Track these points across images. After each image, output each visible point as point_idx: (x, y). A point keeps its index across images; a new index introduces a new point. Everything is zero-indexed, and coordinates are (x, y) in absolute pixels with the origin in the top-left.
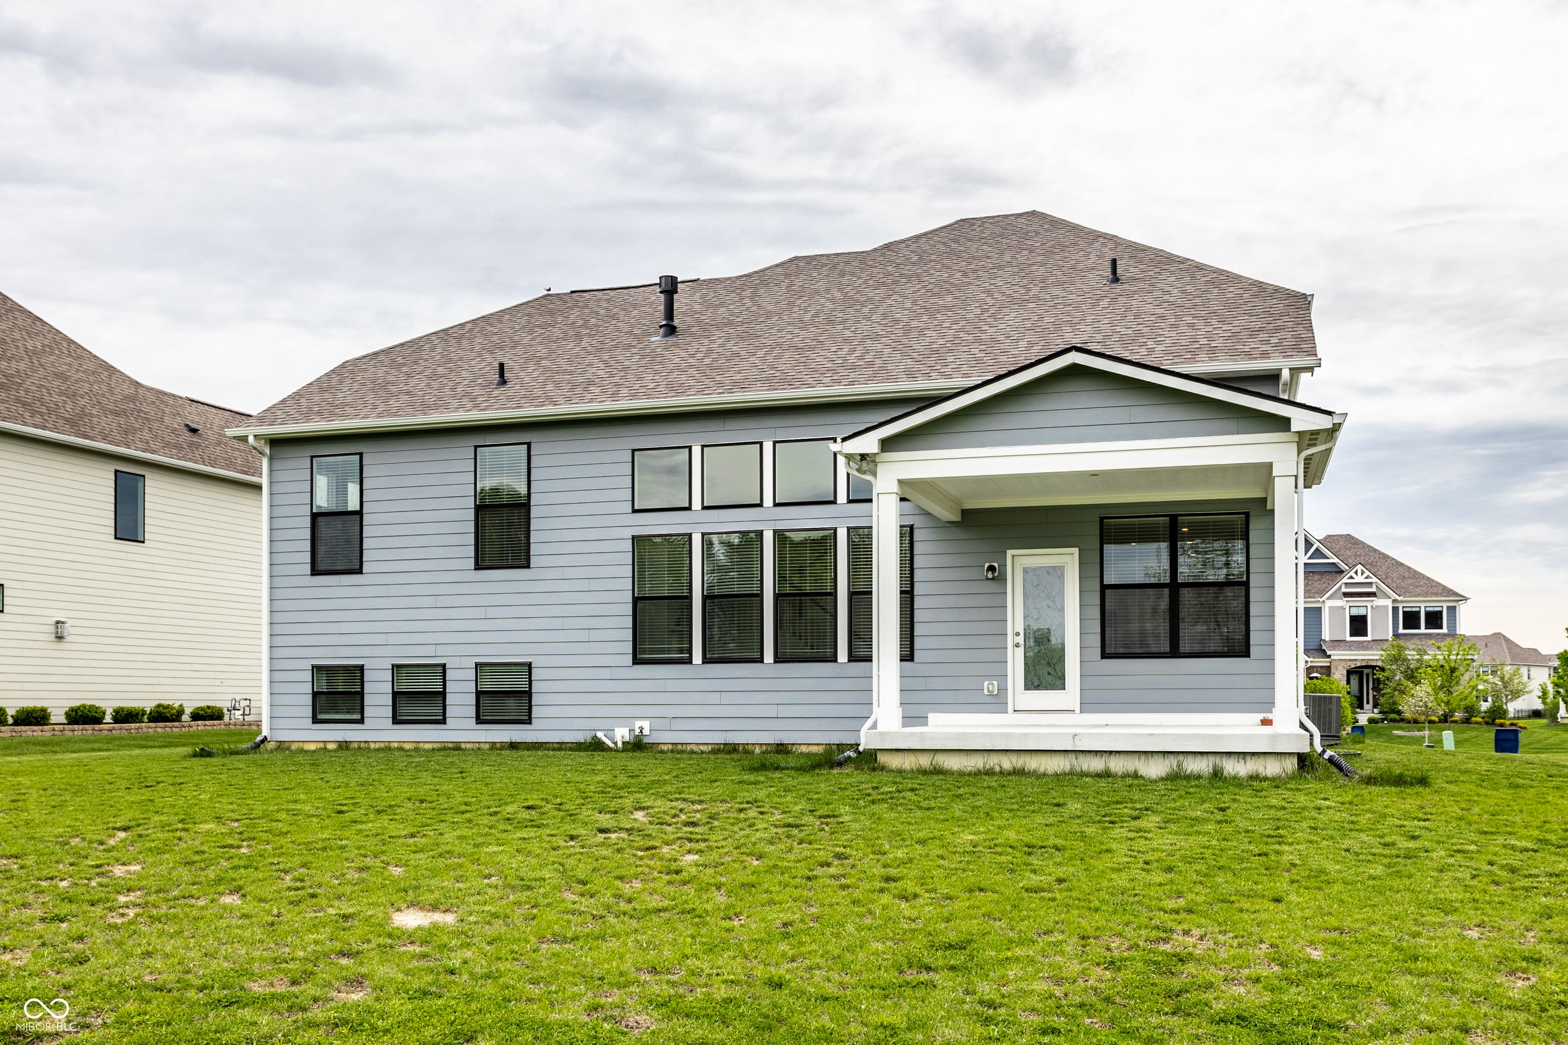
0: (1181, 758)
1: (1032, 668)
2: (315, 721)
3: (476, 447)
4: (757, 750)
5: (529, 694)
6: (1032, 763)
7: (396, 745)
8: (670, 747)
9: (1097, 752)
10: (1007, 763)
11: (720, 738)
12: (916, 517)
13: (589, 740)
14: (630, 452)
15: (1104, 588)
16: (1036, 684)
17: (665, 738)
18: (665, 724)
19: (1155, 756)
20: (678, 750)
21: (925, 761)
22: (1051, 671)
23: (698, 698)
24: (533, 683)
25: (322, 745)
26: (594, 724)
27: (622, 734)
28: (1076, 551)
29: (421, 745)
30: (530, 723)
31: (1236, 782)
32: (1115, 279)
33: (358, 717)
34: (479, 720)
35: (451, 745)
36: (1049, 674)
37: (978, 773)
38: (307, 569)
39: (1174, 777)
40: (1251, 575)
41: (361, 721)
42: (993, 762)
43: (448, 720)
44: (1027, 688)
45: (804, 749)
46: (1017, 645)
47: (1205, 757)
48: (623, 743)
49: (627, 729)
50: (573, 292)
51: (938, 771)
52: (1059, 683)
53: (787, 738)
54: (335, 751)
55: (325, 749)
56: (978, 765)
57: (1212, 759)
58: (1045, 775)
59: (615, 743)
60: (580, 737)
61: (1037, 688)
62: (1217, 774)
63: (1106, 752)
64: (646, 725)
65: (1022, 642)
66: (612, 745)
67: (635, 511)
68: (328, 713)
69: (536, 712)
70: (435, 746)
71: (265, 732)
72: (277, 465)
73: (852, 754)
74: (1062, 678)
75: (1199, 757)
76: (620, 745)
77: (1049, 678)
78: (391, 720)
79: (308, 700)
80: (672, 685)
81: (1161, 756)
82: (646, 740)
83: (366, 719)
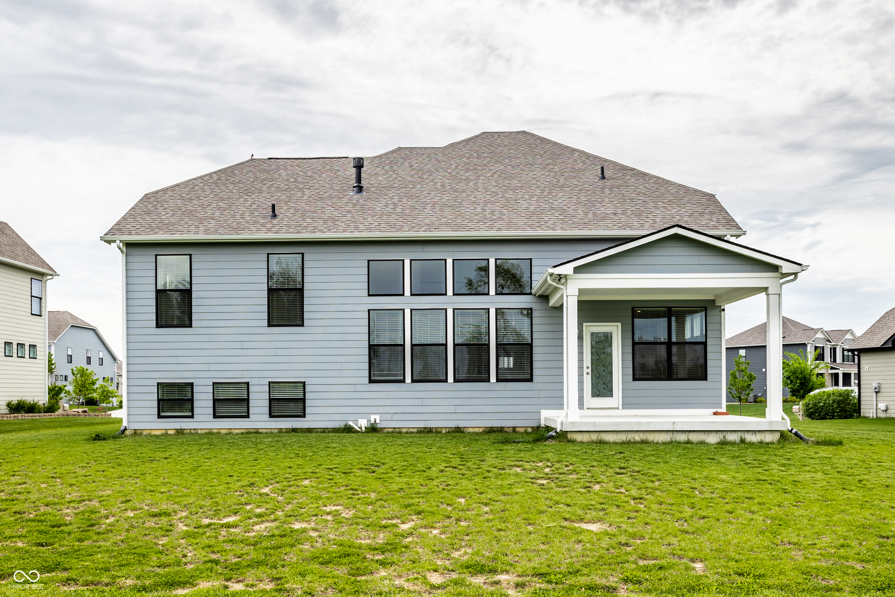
0: (725, 433)
1: (595, 385)
2: (159, 417)
3: (268, 254)
4: (444, 431)
5: (303, 400)
6: (651, 437)
7: (215, 431)
8: (392, 430)
9: (683, 431)
10: (638, 437)
11: (422, 425)
12: (534, 304)
13: (343, 426)
14: (367, 261)
15: (634, 344)
16: (597, 394)
17: (389, 425)
18: (389, 417)
19: (712, 433)
20: (397, 433)
21: (594, 437)
22: (605, 387)
23: (408, 402)
24: (306, 393)
25: (164, 432)
26: (345, 417)
27: (363, 423)
28: (619, 324)
29: (232, 431)
30: (305, 417)
31: (751, 444)
32: (603, 178)
33: (190, 414)
34: (271, 416)
35: (252, 431)
36: (604, 389)
37: (623, 443)
38: (154, 324)
39: (723, 443)
40: (708, 339)
41: (192, 417)
42: (630, 437)
43: (250, 416)
44: (593, 396)
45: (471, 430)
46: (588, 374)
47: (736, 433)
48: (366, 428)
49: (366, 420)
50: (269, 159)
51: (601, 442)
52: (609, 393)
53: (461, 424)
54: (174, 435)
55: (167, 433)
56: (622, 439)
57: (740, 434)
58: (657, 443)
59: (361, 428)
60: (337, 425)
61: (598, 396)
62: (743, 441)
63: (687, 431)
64: (378, 418)
65: (590, 372)
66: (359, 429)
67: (369, 295)
68: (167, 412)
69: (308, 410)
70: (243, 431)
71: (125, 424)
72: (131, 259)
73: (554, 434)
74: (611, 390)
75: (733, 433)
76: (363, 429)
77: (605, 391)
78: (212, 416)
79: (155, 404)
80: (392, 395)
81: (715, 433)
82: (378, 426)
83: (195, 415)
